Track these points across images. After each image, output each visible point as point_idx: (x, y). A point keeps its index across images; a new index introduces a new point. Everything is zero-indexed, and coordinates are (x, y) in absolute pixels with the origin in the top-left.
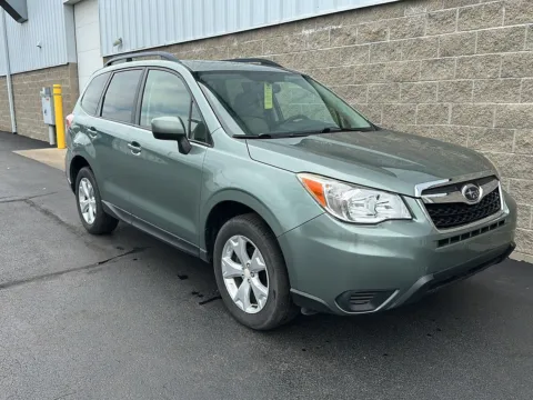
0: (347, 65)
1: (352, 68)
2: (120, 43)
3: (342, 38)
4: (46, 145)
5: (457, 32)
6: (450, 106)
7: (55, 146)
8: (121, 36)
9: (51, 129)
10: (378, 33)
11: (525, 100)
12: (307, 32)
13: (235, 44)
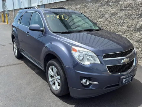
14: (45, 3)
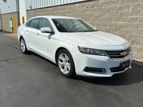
0: (86, 13)
1: (87, 14)
2: (31, 7)
3: (85, 7)
4: (10, 33)
5: (110, 6)
6: (108, 23)
7: (13, 33)
8: (31, 5)
9: (12, 29)
10: (93, 6)
11: (124, 22)
12: (77, 5)
13: (60, 8)
14: (34, 8)
